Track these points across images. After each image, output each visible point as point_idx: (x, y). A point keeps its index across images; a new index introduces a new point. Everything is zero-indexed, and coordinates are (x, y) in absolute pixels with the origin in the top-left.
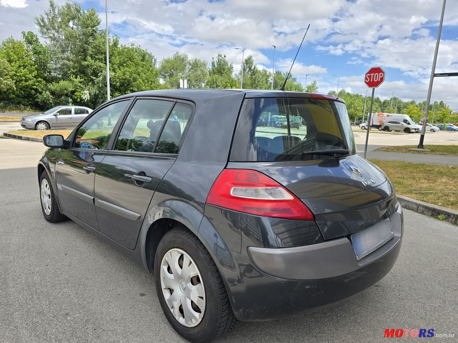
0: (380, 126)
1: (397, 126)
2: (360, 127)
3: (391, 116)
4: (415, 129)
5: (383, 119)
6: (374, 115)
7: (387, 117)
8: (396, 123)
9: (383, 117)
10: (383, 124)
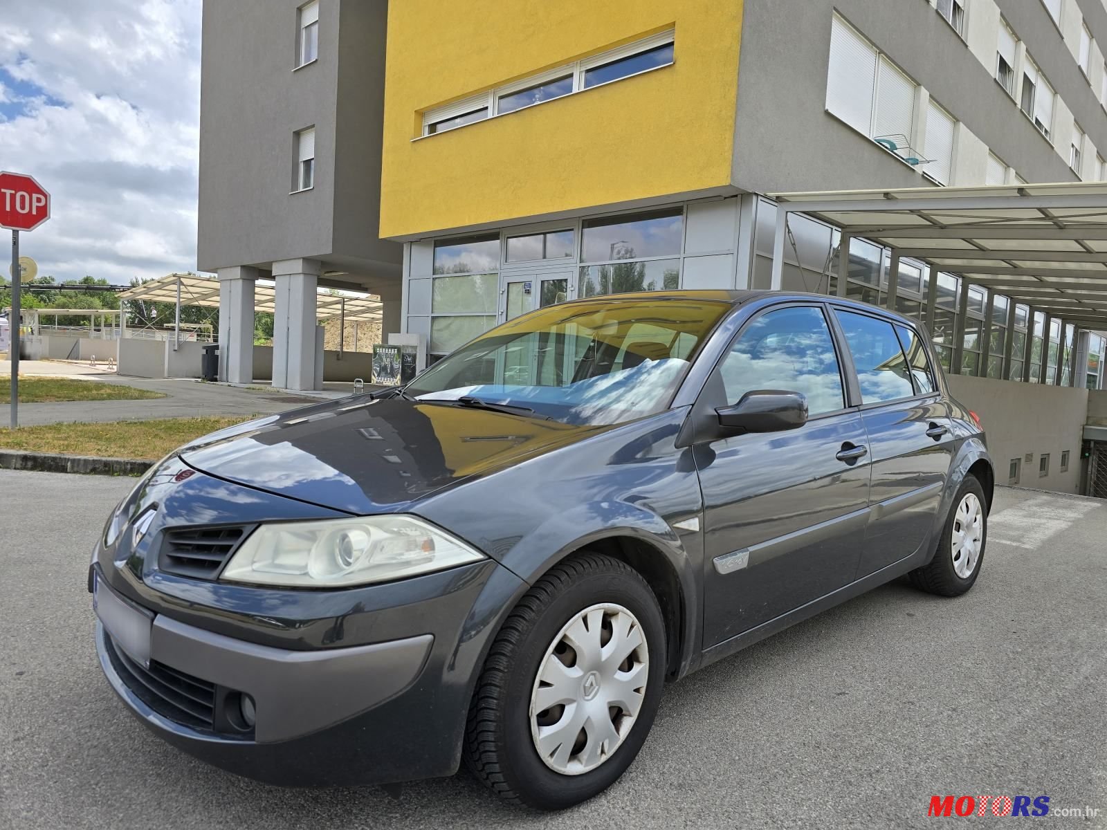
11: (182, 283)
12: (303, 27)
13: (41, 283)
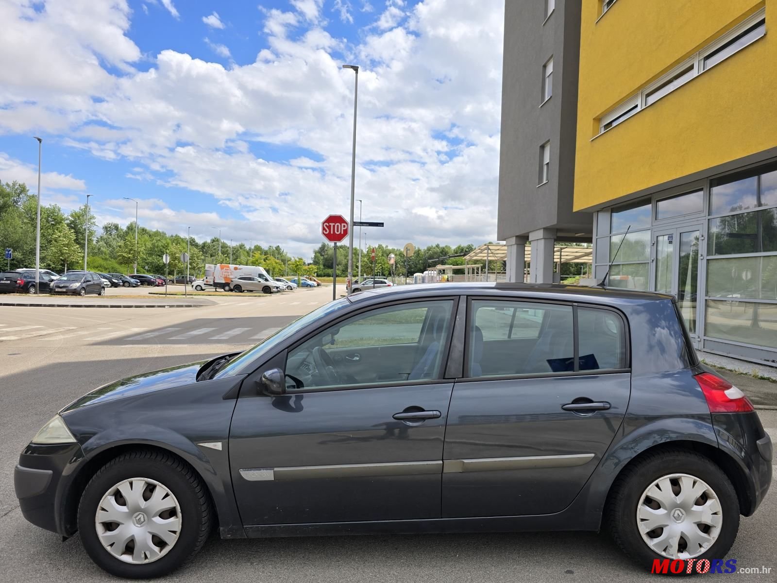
0: (227, 284)
1: (252, 283)
2: (193, 286)
3: (240, 269)
4: (277, 288)
5: (229, 274)
6: (215, 267)
7: (234, 271)
8: (250, 279)
9: (229, 271)
10: (232, 281)
11: (489, 249)
12: (546, 76)
13: (456, 253)
